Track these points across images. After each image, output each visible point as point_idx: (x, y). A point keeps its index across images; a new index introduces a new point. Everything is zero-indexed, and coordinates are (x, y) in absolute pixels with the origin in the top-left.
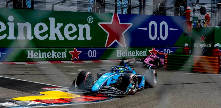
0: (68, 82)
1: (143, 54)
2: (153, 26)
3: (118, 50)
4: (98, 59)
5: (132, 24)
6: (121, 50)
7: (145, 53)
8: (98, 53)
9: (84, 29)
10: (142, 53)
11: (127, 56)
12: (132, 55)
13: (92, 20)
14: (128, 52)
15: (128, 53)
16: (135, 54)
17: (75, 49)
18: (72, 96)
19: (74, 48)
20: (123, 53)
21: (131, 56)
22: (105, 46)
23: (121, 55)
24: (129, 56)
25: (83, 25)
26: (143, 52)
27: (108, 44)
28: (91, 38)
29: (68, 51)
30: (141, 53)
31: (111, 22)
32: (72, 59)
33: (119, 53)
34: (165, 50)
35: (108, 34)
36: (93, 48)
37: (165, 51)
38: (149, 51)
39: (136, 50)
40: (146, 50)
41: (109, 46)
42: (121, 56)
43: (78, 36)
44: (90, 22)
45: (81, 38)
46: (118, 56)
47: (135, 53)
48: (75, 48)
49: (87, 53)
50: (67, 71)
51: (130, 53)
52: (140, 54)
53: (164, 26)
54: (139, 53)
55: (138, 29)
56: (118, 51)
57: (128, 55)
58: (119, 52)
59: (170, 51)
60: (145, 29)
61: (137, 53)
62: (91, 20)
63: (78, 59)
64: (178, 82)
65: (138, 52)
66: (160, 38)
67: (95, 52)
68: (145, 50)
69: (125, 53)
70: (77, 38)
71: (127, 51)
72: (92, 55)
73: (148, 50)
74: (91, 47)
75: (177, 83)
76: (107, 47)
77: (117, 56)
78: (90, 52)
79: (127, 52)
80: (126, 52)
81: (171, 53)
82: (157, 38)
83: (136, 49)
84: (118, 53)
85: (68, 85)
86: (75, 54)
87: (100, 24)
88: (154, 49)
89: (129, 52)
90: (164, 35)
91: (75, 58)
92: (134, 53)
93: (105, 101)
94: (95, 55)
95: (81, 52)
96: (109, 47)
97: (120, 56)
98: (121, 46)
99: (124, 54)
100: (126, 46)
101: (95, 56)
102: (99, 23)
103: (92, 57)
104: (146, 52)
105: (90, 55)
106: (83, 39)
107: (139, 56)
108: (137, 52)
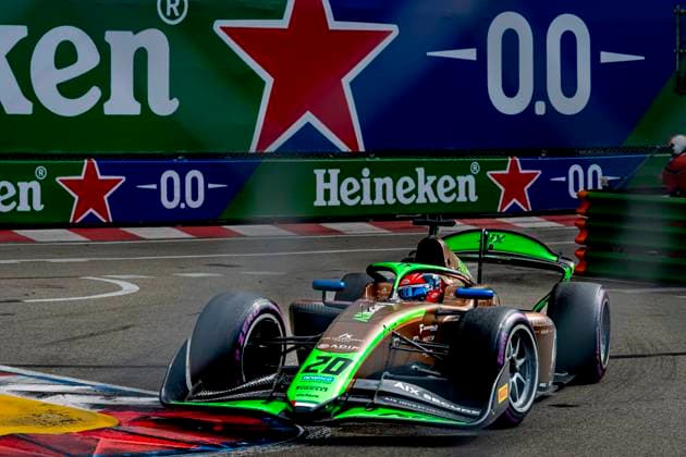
0: (53, 343)
1: (456, 190)
2: (510, 39)
3: (324, 171)
4: (210, 217)
5: (394, 30)
6: (338, 171)
7: (467, 184)
8: (210, 186)
9: (141, 58)
10: (452, 185)
11: (370, 202)
12: (395, 196)
13: (181, 8)
14: (376, 180)
15: (373, 186)
16: (415, 191)
17: (91, 166)
18: (71, 421)
19: (83, 157)
20: (350, 186)
21: (391, 201)
22: (253, 149)
23: (339, 198)
24: (379, 201)
25: (135, 33)
26: (457, 182)
27: (267, 138)
28: (175, 103)
29: (52, 173)
30: (446, 184)
31: (281, 17)
32: (76, 217)
33: (327, 186)
34: (576, 168)
35: (263, 83)
36: (187, 156)
37: (576, 173)
38: (488, 173)
39: (420, 171)
40: (475, 167)
41: (272, 148)
42: (338, 203)
43: (106, 96)
44: (173, 17)
45: (122, 103)
46: (320, 202)
47: (412, 186)
48: (89, 157)
49: (154, 186)
50: (49, 286)
51: (384, 186)
52: (441, 190)
53: (568, 40)
54: (434, 186)
55: (429, 54)
56: (320, 173)
57: (373, 197)
58: (327, 179)
59: (604, 175)
60: (470, 54)
61: (425, 188)
62: (175, 7)
63: (106, 217)
64: (648, 346)
65: (431, 179)
66: (549, 106)
67: (195, 180)
68: (466, 172)
69: (361, 185)
70: (100, 105)
71: (371, 177)
72: (183, 199)
73: (485, 167)
74: (176, 156)
75: (639, 352)
76: (259, 155)
77: (316, 204)
78: (170, 181)
79: (368, 180)
80: (366, 182)
81: (609, 187)
82: (531, 106)
83: (419, 166)
84: (321, 186)
85: (52, 362)
86: (90, 191)
87: (222, 28)
88: (514, 163)
89: (379, 182)
90: (569, 88)
91: (91, 210)
92: (406, 185)
93: (251, 450)
94: (195, 197)
95: (124, 178)
96: (270, 155)
97: (334, 202)
98: (337, 148)
99: (352, 192)
100: (362, 148)
101: (195, 205)
102: (218, 25)
103: (183, 206)
104: (471, 179)
105: (171, 197)
106: (135, 109)
107: (433, 200)
108: (426, 181)
